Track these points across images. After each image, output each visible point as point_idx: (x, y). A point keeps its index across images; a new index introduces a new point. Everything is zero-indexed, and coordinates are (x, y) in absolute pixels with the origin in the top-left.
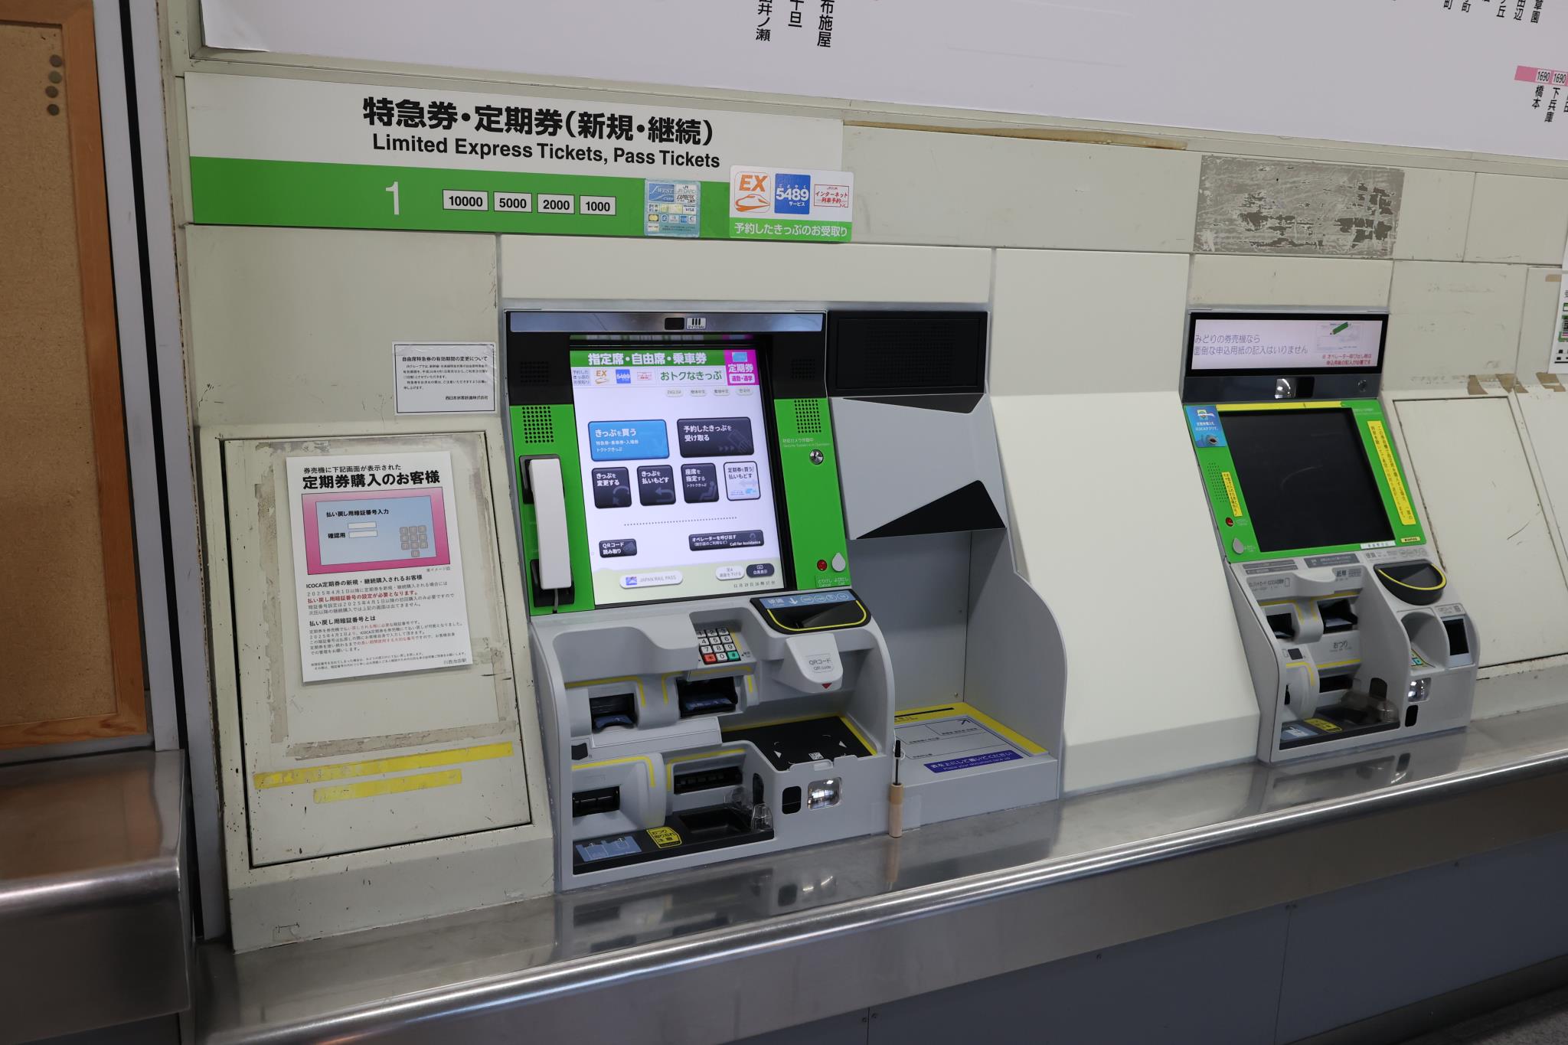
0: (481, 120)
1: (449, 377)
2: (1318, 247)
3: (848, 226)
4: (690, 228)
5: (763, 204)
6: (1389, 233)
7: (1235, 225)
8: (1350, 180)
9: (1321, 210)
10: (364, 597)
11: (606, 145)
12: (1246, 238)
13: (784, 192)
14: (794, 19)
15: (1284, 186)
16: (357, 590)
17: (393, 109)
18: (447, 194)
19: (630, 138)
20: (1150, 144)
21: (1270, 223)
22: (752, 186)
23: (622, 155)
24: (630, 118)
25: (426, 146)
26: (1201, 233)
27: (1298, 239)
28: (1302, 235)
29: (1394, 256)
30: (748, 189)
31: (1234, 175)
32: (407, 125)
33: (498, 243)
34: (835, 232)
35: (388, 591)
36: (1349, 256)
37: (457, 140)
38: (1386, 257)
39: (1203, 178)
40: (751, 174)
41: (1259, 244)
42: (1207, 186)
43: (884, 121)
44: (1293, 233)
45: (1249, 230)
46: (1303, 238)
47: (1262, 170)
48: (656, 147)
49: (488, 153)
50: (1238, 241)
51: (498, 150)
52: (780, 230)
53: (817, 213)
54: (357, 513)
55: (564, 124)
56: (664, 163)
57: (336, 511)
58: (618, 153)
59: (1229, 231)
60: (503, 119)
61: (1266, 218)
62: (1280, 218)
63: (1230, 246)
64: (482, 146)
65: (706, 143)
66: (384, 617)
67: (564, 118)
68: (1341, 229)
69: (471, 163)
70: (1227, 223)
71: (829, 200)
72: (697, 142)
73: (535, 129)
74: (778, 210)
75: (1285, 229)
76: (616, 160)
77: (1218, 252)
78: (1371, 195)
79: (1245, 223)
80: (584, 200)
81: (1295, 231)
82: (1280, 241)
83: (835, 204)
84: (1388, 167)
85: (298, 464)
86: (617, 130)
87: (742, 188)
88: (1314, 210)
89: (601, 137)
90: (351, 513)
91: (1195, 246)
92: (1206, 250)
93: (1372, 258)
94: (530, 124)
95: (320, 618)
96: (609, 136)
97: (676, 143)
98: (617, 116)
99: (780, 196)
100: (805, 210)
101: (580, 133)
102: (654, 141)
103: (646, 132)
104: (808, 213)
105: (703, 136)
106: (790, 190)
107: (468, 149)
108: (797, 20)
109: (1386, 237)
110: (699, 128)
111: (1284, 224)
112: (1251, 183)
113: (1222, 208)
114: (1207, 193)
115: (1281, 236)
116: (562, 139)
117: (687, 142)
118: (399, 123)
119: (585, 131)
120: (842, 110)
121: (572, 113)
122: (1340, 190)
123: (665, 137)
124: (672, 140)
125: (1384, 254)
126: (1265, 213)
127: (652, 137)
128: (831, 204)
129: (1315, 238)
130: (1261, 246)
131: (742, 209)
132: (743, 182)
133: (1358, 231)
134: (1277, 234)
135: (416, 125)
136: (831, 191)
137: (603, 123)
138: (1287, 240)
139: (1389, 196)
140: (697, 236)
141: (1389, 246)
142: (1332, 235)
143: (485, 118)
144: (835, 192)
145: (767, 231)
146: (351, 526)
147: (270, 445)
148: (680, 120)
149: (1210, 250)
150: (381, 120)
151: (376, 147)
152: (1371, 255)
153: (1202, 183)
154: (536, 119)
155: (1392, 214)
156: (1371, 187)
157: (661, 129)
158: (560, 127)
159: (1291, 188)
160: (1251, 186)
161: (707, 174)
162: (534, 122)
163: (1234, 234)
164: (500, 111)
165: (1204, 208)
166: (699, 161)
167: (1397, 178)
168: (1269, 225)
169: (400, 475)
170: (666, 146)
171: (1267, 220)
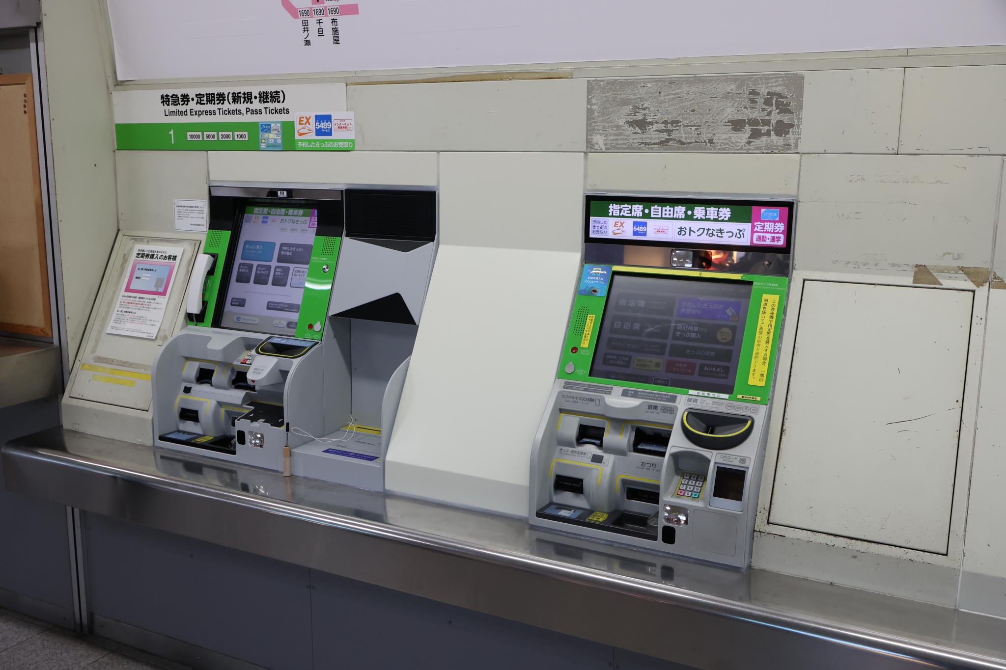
0: (198, 100)
1: (192, 215)
2: (709, 144)
3: (353, 141)
4: (279, 145)
5: (309, 131)
6: (791, 130)
7: (621, 130)
8: (738, 88)
9: (709, 114)
10: (136, 304)
11: (242, 107)
12: (633, 139)
13: (319, 124)
14: (320, 32)
15: (667, 97)
16: (135, 301)
17: (169, 98)
18: (189, 134)
19: (251, 103)
20: (542, 77)
21: (655, 127)
22: (304, 122)
23: (249, 111)
24: (251, 93)
25: (181, 113)
26: (593, 137)
27: (686, 138)
28: (690, 136)
29: (799, 150)
30: (303, 124)
31: (619, 93)
32: (174, 105)
33: (207, 154)
34: (346, 145)
35: (144, 303)
36: (745, 151)
37: (191, 110)
38: (789, 151)
39: (590, 97)
40: (303, 116)
41: (646, 144)
42: (594, 102)
43: (368, 81)
44: (680, 133)
45: (636, 133)
46: (692, 138)
47: (644, 87)
48: (262, 106)
49: (201, 115)
50: (626, 142)
51: (204, 113)
52: (318, 145)
53: (336, 135)
54: (147, 270)
55: (226, 99)
56: (266, 113)
57: (141, 268)
58: (248, 110)
59: (616, 135)
60: (205, 99)
61: (651, 123)
62: (666, 122)
63: (619, 146)
64: (199, 111)
65: (283, 102)
66: (139, 313)
67: (226, 96)
68: (732, 129)
69: (195, 119)
70: (614, 128)
71: (341, 128)
72: (279, 102)
73: (216, 102)
74: (317, 135)
75: (672, 131)
76: (247, 114)
77: (608, 150)
78: (764, 99)
79: (631, 128)
80: (236, 133)
81: (682, 131)
82: (667, 140)
83: (345, 130)
84: (783, 73)
85: (138, 247)
86: (246, 99)
87: (300, 124)
88: (701, 114)
89: (240, 103)
90: (145, 269)
91: (587, 147)
92: (597, 150)
93: (772, 153)
94: (214, 100)
95: (121, 309)
96: (244, 103)
97: (270, 103)
98: (246, 93)
99: (318, 126)
100: (330, 134)
101: (233, 102)
102: (261, 103)
103: (258, 99)
104: (331, 135)
105: (281, 99)
106: (322, 123)
107: (194, 113)
108: (321, 32)
109: (788, 133)
110: (279, 94)
111: (670, 127)
112: (635, 97)
113: (609, 118)
114: (594, 107)
115: (668, 137)
116: (226, 106)
117: (275, 102)
118: (172, 104)
119: (234, 101)
120: (345, 77)
121: (229, 93)
122: (728, 96)
123: (265, 100)
124: (268, 102)
125: (786, 149)
126: (650, 119)
127: (260, 101)
128: (342, 129)
129: (704, 137)
130: (649, 145)
131: (301, 134)
132: (300, 121)
133: (752, 130)
134: (665, 136)
135: (177, 105)
136: (342, 123)
137: (241, 96)
138: (675, 140)
139: (786, 97)
140: (281, 149)
141: (792, 142)
142: (723, 134)
143: (199, 99)
144: (344, 123)
145: (312, 146)
146: (144, 275)
147: (134, 239)
148: (271, 91)
149: (601, 149)
150: (166, 104)
151: (166, 115)
152: (771, 150)
153: (589, 101)
154: (217, 97)
155: (793, 113)
156: (763, 91)
157: (264, 97)
158: (225, 100)
159: (674, 99)
160: (634, 99)
161: (283, 117)
162: (216, 99)
163: (622, 137)
164: (203, 95)
165: (593, 119)
166: (280, 111)
167: (796, 82)
168: (654, 129)
169: (165, 256)
170: (266, 105)
171: (652, 125)
